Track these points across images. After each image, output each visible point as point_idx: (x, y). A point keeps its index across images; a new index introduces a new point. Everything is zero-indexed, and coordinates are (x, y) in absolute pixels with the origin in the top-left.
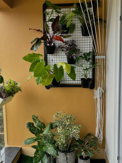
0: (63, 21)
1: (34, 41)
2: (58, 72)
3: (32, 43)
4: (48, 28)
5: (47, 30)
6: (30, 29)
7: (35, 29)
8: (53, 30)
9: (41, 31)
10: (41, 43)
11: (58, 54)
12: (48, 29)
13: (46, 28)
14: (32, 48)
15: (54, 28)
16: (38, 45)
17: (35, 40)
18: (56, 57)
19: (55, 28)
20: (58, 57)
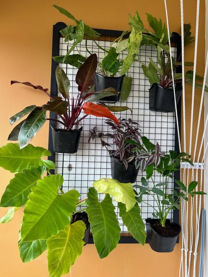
0: (113, 63)
1: (20, 115)
2: (102, 220)
3: (13, 119)
4: (64, 82)
5: (62, 87)
6: (12, 82)
7: (28, 84)
8: (80, 89)
9: (46, 90)
10: (42, 120)
11: (86, 152)
12: (65, 86)
13: (61, 83)
14: (13, 135)
15: (83, 84)
16: (32, 127)
17: (24, 111)
18: (80, 159)
19: (85, 84)
20: (86, 159)
